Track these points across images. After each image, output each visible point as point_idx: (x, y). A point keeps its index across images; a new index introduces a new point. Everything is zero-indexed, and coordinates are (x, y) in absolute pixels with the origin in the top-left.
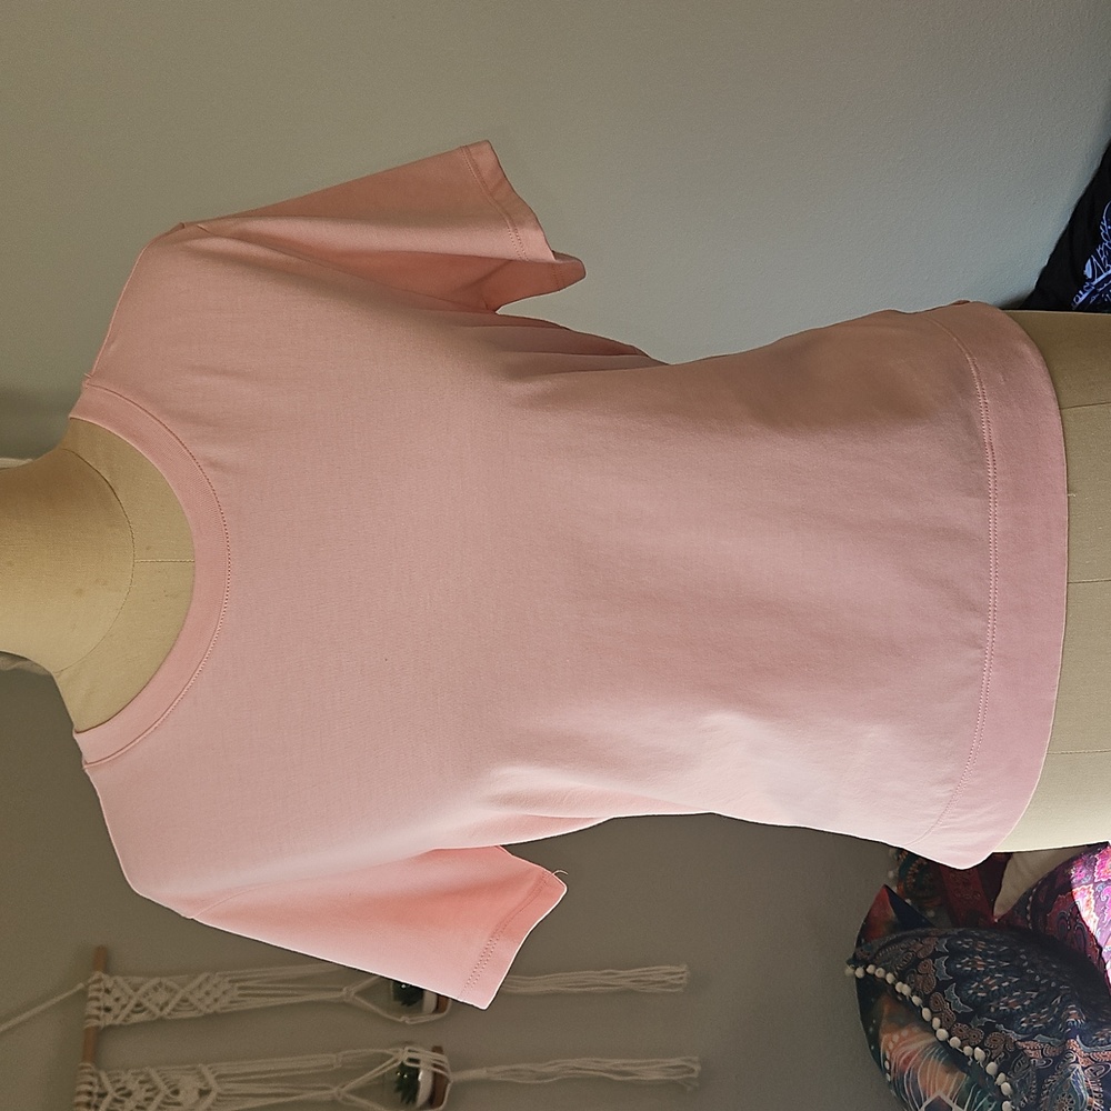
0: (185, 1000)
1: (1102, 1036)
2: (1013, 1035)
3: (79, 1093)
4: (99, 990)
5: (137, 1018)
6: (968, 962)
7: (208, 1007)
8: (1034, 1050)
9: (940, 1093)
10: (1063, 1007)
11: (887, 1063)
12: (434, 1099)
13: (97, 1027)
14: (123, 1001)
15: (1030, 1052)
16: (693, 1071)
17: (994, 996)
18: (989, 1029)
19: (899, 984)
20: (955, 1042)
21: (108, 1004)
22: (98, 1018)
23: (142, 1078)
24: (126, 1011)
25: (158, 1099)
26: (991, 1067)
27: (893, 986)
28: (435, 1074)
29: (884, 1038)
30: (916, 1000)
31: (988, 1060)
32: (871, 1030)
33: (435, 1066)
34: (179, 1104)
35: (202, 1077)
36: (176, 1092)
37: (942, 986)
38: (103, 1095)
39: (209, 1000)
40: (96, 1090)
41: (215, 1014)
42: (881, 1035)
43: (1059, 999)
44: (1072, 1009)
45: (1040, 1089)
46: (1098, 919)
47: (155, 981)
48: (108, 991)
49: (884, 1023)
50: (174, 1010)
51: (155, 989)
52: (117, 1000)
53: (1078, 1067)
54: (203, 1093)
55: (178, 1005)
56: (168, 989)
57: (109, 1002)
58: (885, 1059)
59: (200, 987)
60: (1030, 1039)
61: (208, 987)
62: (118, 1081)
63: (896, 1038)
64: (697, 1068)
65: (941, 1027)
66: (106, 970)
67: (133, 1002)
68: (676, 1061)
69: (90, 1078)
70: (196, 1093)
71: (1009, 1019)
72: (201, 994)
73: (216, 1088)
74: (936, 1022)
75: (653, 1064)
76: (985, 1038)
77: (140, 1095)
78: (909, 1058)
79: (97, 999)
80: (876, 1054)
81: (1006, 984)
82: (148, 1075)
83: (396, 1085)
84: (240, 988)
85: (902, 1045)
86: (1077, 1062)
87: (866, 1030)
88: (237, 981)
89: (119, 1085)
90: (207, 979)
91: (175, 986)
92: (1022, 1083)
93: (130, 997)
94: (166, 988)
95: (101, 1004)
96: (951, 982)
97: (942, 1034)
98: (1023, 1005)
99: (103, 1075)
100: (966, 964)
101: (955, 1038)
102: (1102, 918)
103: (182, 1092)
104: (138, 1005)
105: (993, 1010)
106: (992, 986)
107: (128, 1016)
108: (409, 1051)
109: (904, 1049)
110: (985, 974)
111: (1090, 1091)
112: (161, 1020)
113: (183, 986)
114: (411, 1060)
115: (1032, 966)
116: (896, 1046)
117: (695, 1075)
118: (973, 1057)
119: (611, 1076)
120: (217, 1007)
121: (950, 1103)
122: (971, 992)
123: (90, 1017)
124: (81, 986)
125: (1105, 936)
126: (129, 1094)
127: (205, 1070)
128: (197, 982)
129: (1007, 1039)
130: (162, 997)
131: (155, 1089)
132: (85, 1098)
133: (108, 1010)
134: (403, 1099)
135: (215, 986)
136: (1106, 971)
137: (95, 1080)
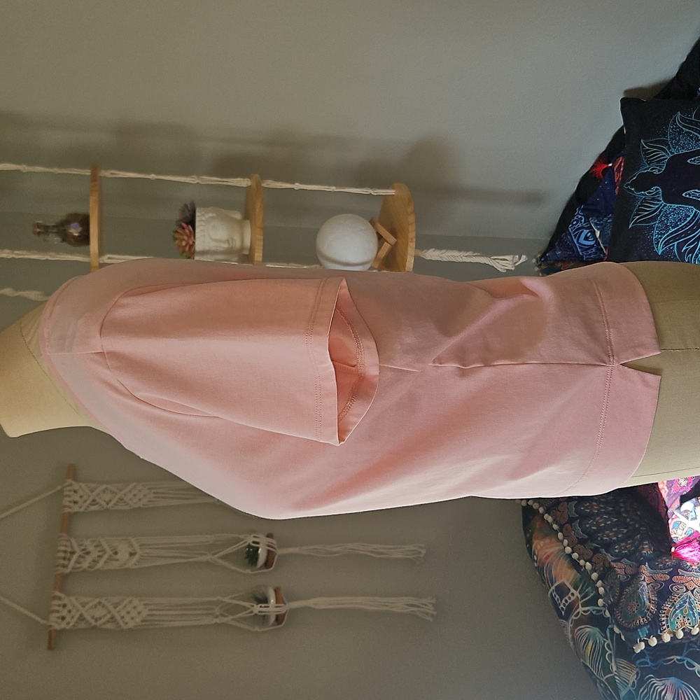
0: (121, 499)
1: (662, 563)
2: (610, 558)
3: (60, 551)
4: (70, 491)
5: (93, 508)
6: (588, 506)
7: (135, 503)
8: (621, 569)
9: (564, 580)
10: (641, 542)
11: (535, 557)
12: (268, 564)
13: (69, 513)
14: (85, 498)
15: (619, 570)
16: (420, 553)
17: (600, 530)
18: (596, 551)
19: (546, 515)
20: (575, 556)
21: (75, 500)
22: (70, 507)
23: (95, 543)
24: (87, 504)
25: (105, 557)
26: (595, 576)
27: (543, 515)
28: (269, 551)
29: (535, 542)
30: (555, 526)
31: (594, 570)
32: (528, 535)
33: (269, 546)
34: (117, 560)
35: (131, 545)
36: (116, 553)
37: (571, 520)
38: (73, 553)
39: (136, 500)
40: (69, 550)
41: (139, 508)
42: (533, 540)
43: (639, 536)
44: (646, 544)
45: (621, 594)
46: (667, 491)
47: (104, 487)
48: (75, 492)
49: (535, 534)
50: (115, 504)
51: (104, 491)
52: (81, 497)
53: (645, 583)
54: (132, 554)
55: (117, 502)
56: (112, 492)
57: (76, 498)
58: (535, 554)
59: (130, 491)
60: (619, 561)
61: (135, 492)
62: (82, 545)
63: (542, 543)
64: (423, 552)
65: (568, 546)
66: (75, 479)
67: (91, 499)
68: (411, 547)
69: (65, 543)
70: (127, 555)
71: (608, 546)
72: (131, 496)
73: (140, 552)
74: (566, 542)
75: (397, 548)
76: (593, 556)
77: (95, 554)
78: (548, 556)
79: (69, 496)
80: (530, 549)
81: (610, 522)
82: (100, 542)
83: (246, 555)
84: (154, 493)
85: (546, 548)
86: (644, 580)
87: (526, 535)
88: (153, 489)
89: (83, 547)
90: (135, 487)
91: (115, 490)
92: (612, 587)
93: (89, 496)
94: (111, 491)
95: (71, 499)
96: (577, 518)
97: (568, 550)
98: (618, 538)
99: (73, 541)
100: (587, 508)
101: (576, 554)
102: (670, 491)
103: (119, 554)
104: (94, 501)
105: (599, 539)
106: (601, 523)
107: (88, 507)
108: (254, 537)
109: (547, 550)
110: (598, 515)
111: (649, 599)
112: (107, 510)
113: (120, 490)
114: (254, 542)
115: (626, 512)
116: (542, 547)
117: (421, 556)
118: (585, 566)
119: (372, 555)
120: (140, 504)
121: (569, 586)
122: (588, 526)
123: (65, 506)
124: (59, 488)
125: (670, 502)
126: (88, 553)
127: (133, 540)
128: (128, 489)
129: (606, 559)
130: (107, 496)
131: (103, 551)
132: (62, 555)
133: (75, 502)
134: (249, 562)
135: (140, 491)
136: (668, 524)
137: (68, 544)
